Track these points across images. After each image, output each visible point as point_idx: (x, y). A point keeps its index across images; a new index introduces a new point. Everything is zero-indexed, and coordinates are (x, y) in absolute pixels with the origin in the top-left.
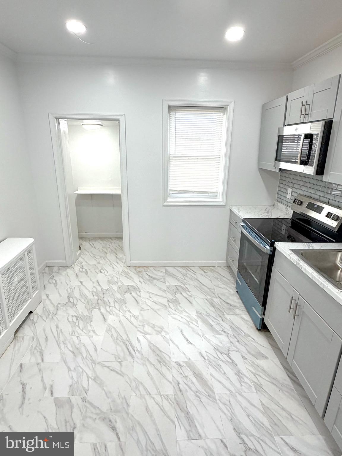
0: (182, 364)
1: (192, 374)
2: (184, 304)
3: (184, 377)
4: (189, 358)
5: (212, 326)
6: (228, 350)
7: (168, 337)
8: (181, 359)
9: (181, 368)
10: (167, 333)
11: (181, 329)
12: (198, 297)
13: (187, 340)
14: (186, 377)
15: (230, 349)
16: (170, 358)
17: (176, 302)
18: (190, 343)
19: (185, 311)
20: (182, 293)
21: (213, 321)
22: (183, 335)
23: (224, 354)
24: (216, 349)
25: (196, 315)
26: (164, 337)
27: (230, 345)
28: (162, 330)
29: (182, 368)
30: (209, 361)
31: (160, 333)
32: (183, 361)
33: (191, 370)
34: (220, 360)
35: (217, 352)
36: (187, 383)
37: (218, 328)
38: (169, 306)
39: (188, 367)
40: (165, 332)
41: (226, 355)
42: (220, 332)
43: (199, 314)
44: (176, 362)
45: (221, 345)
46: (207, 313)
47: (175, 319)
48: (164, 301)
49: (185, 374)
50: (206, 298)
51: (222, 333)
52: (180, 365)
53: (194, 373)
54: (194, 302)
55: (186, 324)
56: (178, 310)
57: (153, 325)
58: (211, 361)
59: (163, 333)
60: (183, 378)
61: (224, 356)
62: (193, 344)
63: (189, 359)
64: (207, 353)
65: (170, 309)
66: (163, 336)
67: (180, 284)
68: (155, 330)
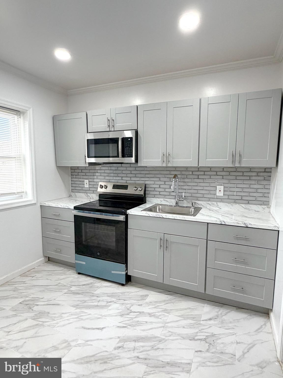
0: (120, 345)
1: (134, 342)
2: (53, 310)
3: (134, 350)
4: (117, 337)
5: (97, 306)
6: (128, 309)
7: (80, 342)
8: (114, 343)
9: (123, 348)
10: (76, 340)
11: (81, 327)
12: (56, 297)
13: (98, 329)
14: (134, 349)
15: (128, 308)
16: (106, 351)
17: (42, 314)
18: (103, 328)
19: (63, 313)
20: (37, 304)
21: (93, 302)
22: (89, 329)
23: (130, 313)
24: (122, 315)
25: (76, 309)
26: (79, 345)
27: (124, 306)
28: (68, 343)
29: (124, 347)
30: (130, 325)
31: (71, 346)
32: (118, 343)
33: (130, 342)
34: (133, 318)
35: (124, 316)
36: (141, 351)
37: (104, 304)
38: (42, 322)
39: (126, 342)
40: (73, 341)
41: (131, 313)
42: (107, 304)
43: (76, 306)
44: (115, 349)
45: (121, 311)
46: (81, 301)
47: (64, 326)
48: (30, 322)
49: (132, 348)
50: (64, 292)
51: (110, 304)
52: (120, 347)
53: (135, 341)
54: (60, 303)
55: (79, 320)
56: (55, 317)
57: (53, 348)
58: (130, 324)
59: (73, 344)
60: (135, 351)
61: (131, 314)
62: (105, 327)
63: (119, 337)
64: (121, 323)
65: (45, 324)
66: (77, 345)
67: (24, 299)
68: (62, 349)
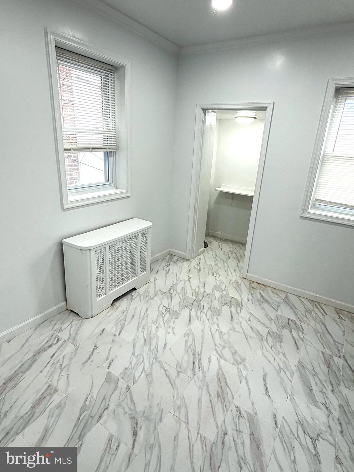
0: (243, 413)
1: (249, 433)
2: (288, 346)
3: (237, 430)
4: (255, 411)
5: (311, 390)
6: (318, 435)
7: (244, 373)
8: (246, 407)
9: (239, 417)
10: (246, 368)
11: (266, 373)
12: (311, 345)
13: (267, 390)
14: (239, 432)
15: (322, 435)
16: (233, 398)
17: (279, 338)
18: (268, 395)
19: (284, 354)
20: (293, 331)
21: (316, 384)
22: (265, 380)
23: (309, 437)
24: (300, 423)
25: (295, 366)
26: (239, 371)
27: (324, 429)
28: (242, 362)
29: (241, 418)
30: (281, 432)
31: (238, 364)
32: (245, 411)
33: (250, 427)
34: (298, 439)
35: (300, 428)
36: (236, 439)
37: (319, 398)
38: (266, 339)
39: (249, 422)
40: (244, 365)
41: (312, 439)
42: (320, 404)
43: (301, 366)
44: (237, 408)
45: (311, 422)
46: (314, 370)
47: (265, 357)
48: (264, 331)
49: (239, 428)
50: (324, 351)
51: (323, 407)
52: (240, 413)
53: (252, 434)
54: (302, 349)
55: (276, 370)
56: (276, 348)
57: (235, 352)
58: (284, 433)
59: (241, 366)
60: (235, 431)
61: (308, 438)
62: (271, 398)
63: (256, 413)
64: (283, 420)
65: (265, 343)
66: (240, 370)
67: (295, 320)
68: (234, 358)
